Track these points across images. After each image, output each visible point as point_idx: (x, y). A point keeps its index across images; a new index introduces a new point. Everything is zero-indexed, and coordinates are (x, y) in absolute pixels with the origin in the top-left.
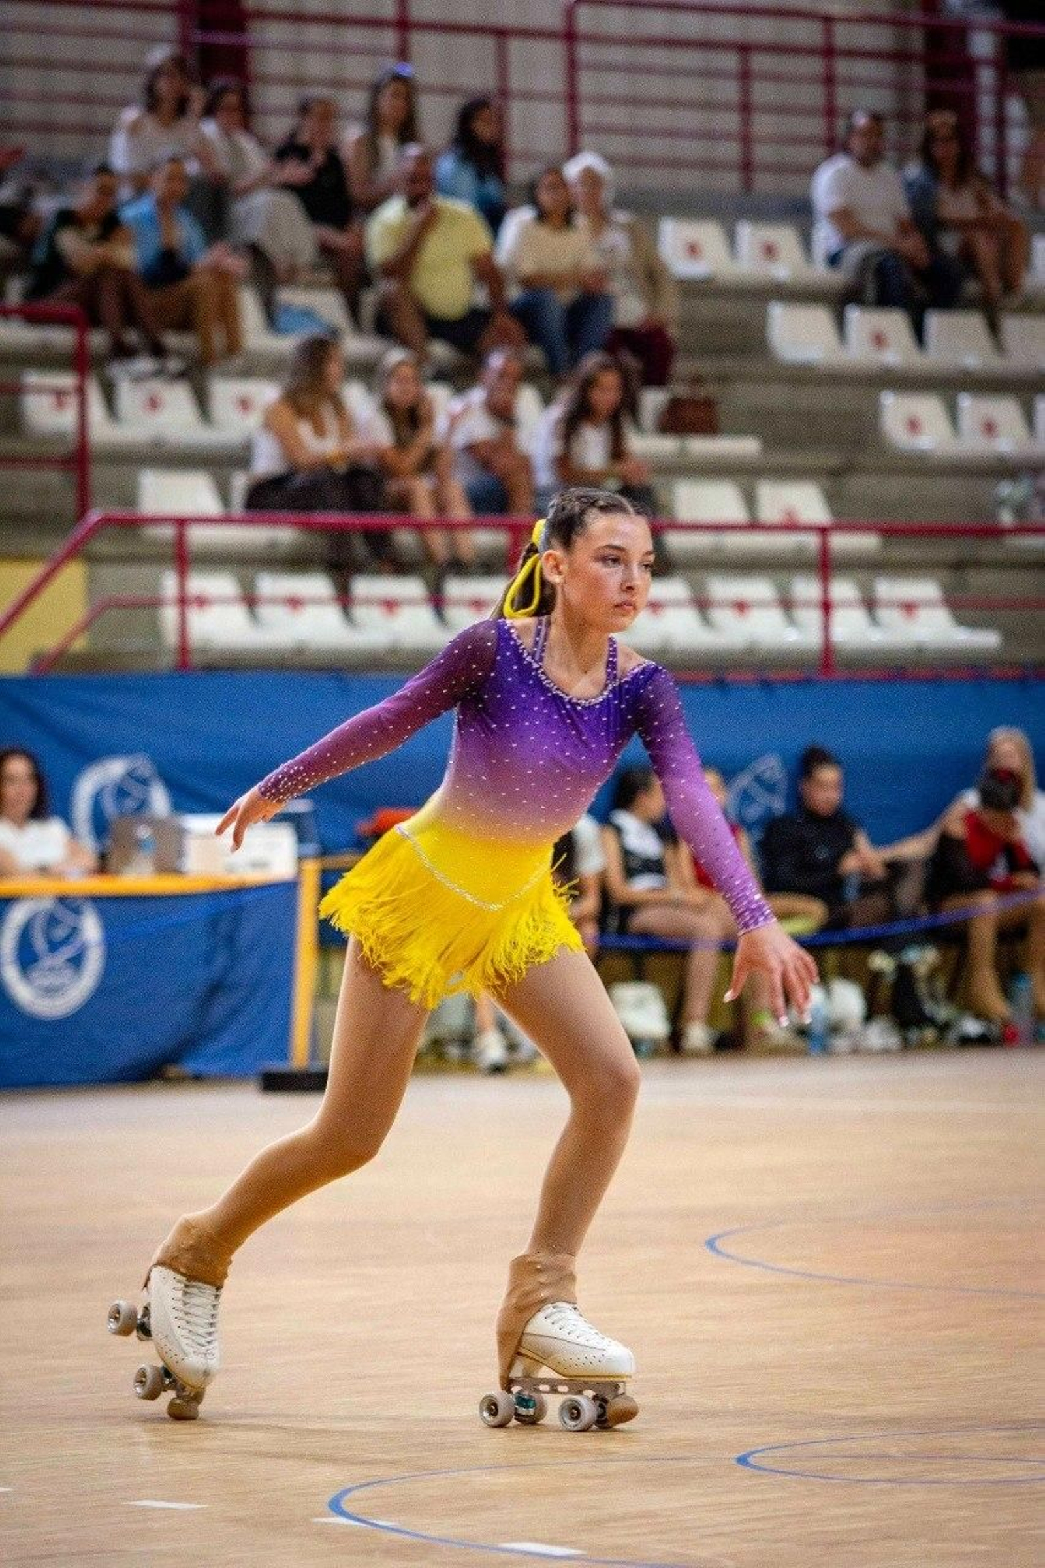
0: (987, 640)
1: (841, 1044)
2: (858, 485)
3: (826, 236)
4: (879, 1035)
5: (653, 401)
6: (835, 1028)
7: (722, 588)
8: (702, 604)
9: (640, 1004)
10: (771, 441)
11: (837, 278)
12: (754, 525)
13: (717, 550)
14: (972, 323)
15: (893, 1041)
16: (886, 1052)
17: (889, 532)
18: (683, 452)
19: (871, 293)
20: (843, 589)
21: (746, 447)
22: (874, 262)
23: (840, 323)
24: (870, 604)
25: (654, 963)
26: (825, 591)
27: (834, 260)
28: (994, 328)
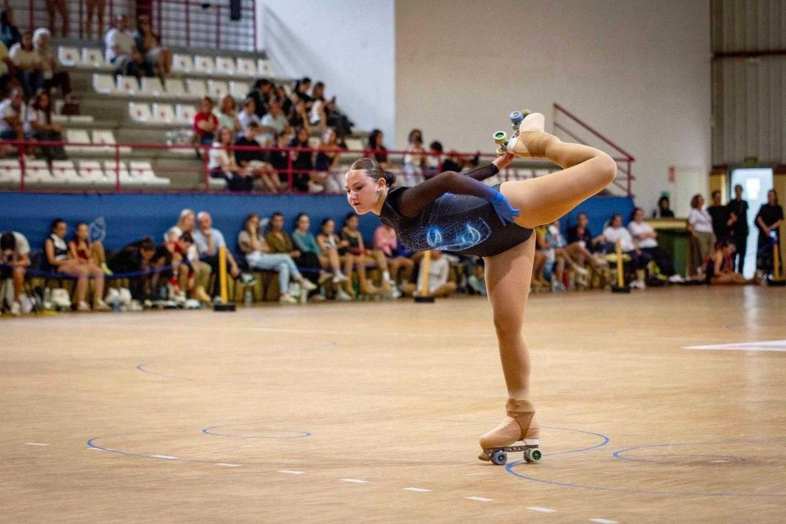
0: (165, 181)
1: (124, 308)
2: (123, 132)
3: (110, 54)
4: (135, 305)
5: (59, 104)
6: (122, 304)
7: (84, 164)
8: (77, 169)
9: (61, 295)
10: (97, 118)
11: (113, 67)
12: (92, 144)
13: (81, 152)
14: (156, 81)
15: (140, 308)
16: (138, 311)
17: (134, 147)
18: (69, 121)
19: (125, 71)
20: (122, 165)
21: (88, 119)
22: (127, 63)
23: (115, 80)
24: (129, 169)
25: (65, 282)
26: (118, 165)
27: (113, 61)
28: (163, 83)
